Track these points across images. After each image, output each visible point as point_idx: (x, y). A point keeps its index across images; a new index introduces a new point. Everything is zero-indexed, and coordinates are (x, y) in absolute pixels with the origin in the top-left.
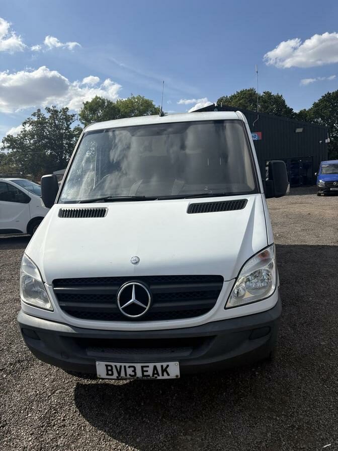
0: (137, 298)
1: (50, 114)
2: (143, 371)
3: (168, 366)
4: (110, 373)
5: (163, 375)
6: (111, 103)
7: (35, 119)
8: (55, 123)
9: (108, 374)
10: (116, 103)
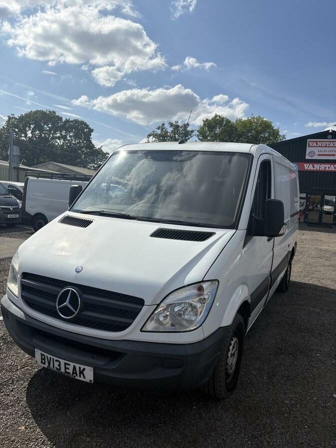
0: (70, 302)
1: (172, 129)
2: (66, 368)
3: (84, 369)
4: (43, 361)
5: (80, 376)
6: (230, 122)
7: (159, 132)
8: (175, 137)
9: (42, 362)
10: (235, 122)
